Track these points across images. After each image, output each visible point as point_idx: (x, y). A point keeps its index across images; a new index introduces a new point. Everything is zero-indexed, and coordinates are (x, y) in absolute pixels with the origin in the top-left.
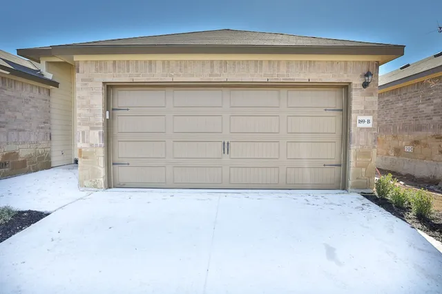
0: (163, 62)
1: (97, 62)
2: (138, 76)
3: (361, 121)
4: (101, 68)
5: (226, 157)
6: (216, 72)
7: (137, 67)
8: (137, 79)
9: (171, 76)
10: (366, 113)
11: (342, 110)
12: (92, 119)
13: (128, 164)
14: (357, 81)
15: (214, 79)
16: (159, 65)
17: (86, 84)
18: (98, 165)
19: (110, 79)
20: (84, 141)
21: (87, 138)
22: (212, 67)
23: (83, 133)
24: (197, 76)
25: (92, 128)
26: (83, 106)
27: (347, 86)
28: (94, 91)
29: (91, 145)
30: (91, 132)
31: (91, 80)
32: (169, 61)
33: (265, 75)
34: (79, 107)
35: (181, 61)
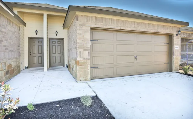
0: (117, 20)
1: (87, 16)
2: (106, 25)
3: (176, 47)
4: (89, 20)
5: (136, 62)
6: (136, 26)
7: (106, 21)
8: (105, 27)
9: (120, 27)
10: (177, 44)
11: (168, 43)
12: (85, 45)
13: (97, 67)
14: (175, 34)
15: (135, 29)
16: (115, 21)
17: (82, 27)
18: (88, 69)
19: (93, 26)
20: (80, 57)
21: (82, 55)
22: (134, 24)
23: (80, 52)
24: (129, 28)
25: (85, 50)
26: (80, 39)
27: (172, 35)
28: (86, 31)
29: (84, 59)
30: (84, 52)
31: (84, 25)
32: (119, 20)
33: (151, 29)
34: (78, 38)
35: (124, 21)
